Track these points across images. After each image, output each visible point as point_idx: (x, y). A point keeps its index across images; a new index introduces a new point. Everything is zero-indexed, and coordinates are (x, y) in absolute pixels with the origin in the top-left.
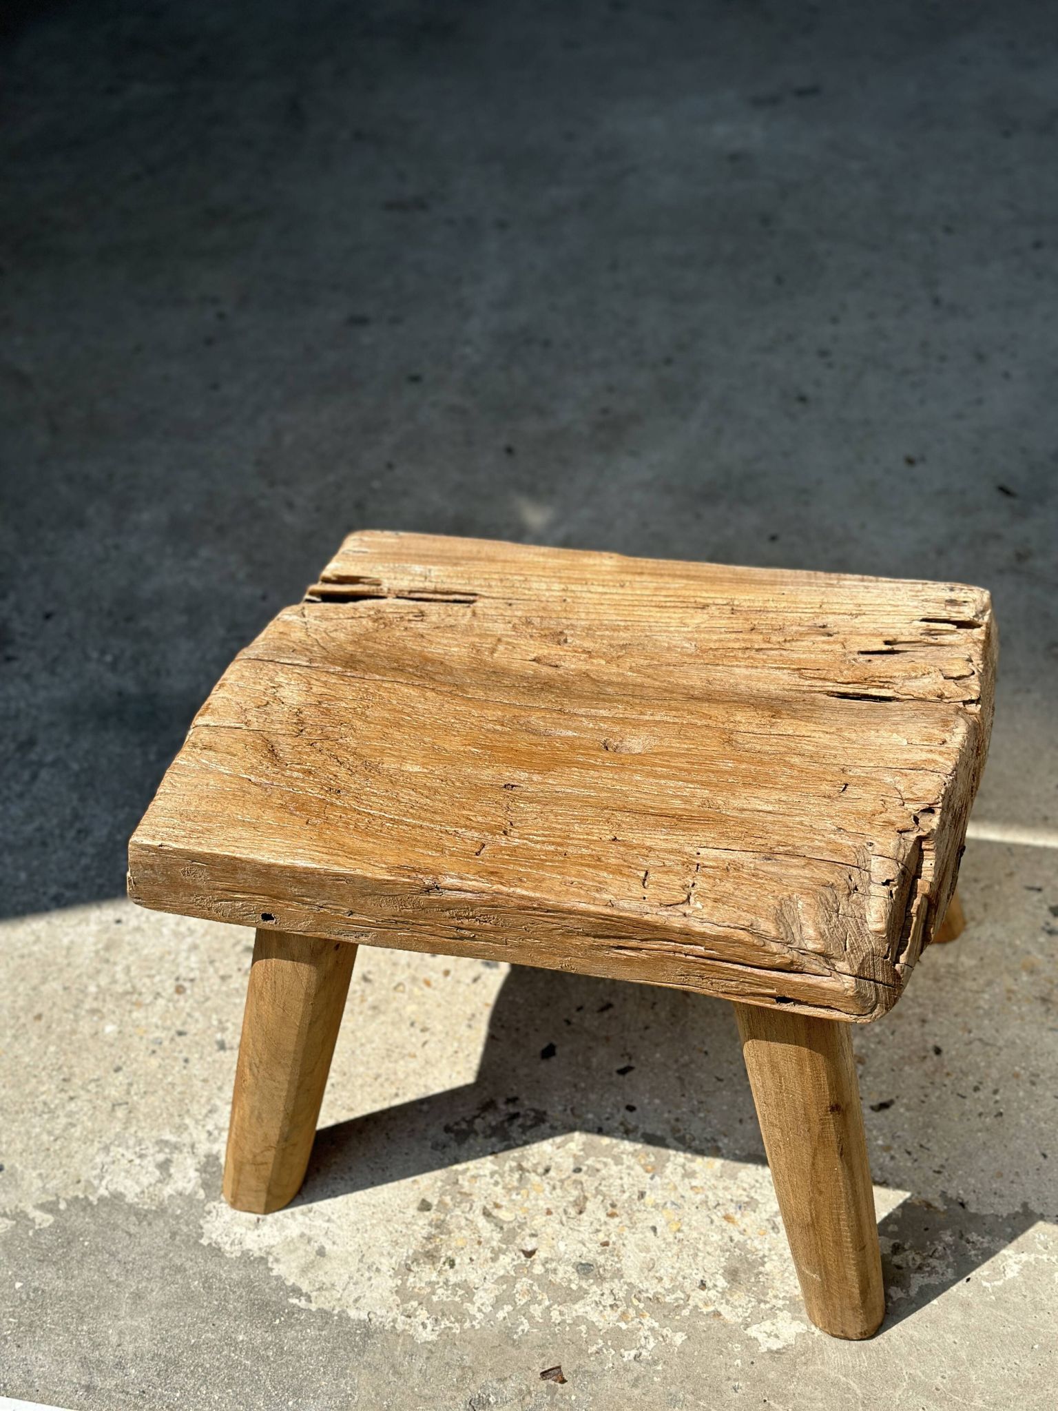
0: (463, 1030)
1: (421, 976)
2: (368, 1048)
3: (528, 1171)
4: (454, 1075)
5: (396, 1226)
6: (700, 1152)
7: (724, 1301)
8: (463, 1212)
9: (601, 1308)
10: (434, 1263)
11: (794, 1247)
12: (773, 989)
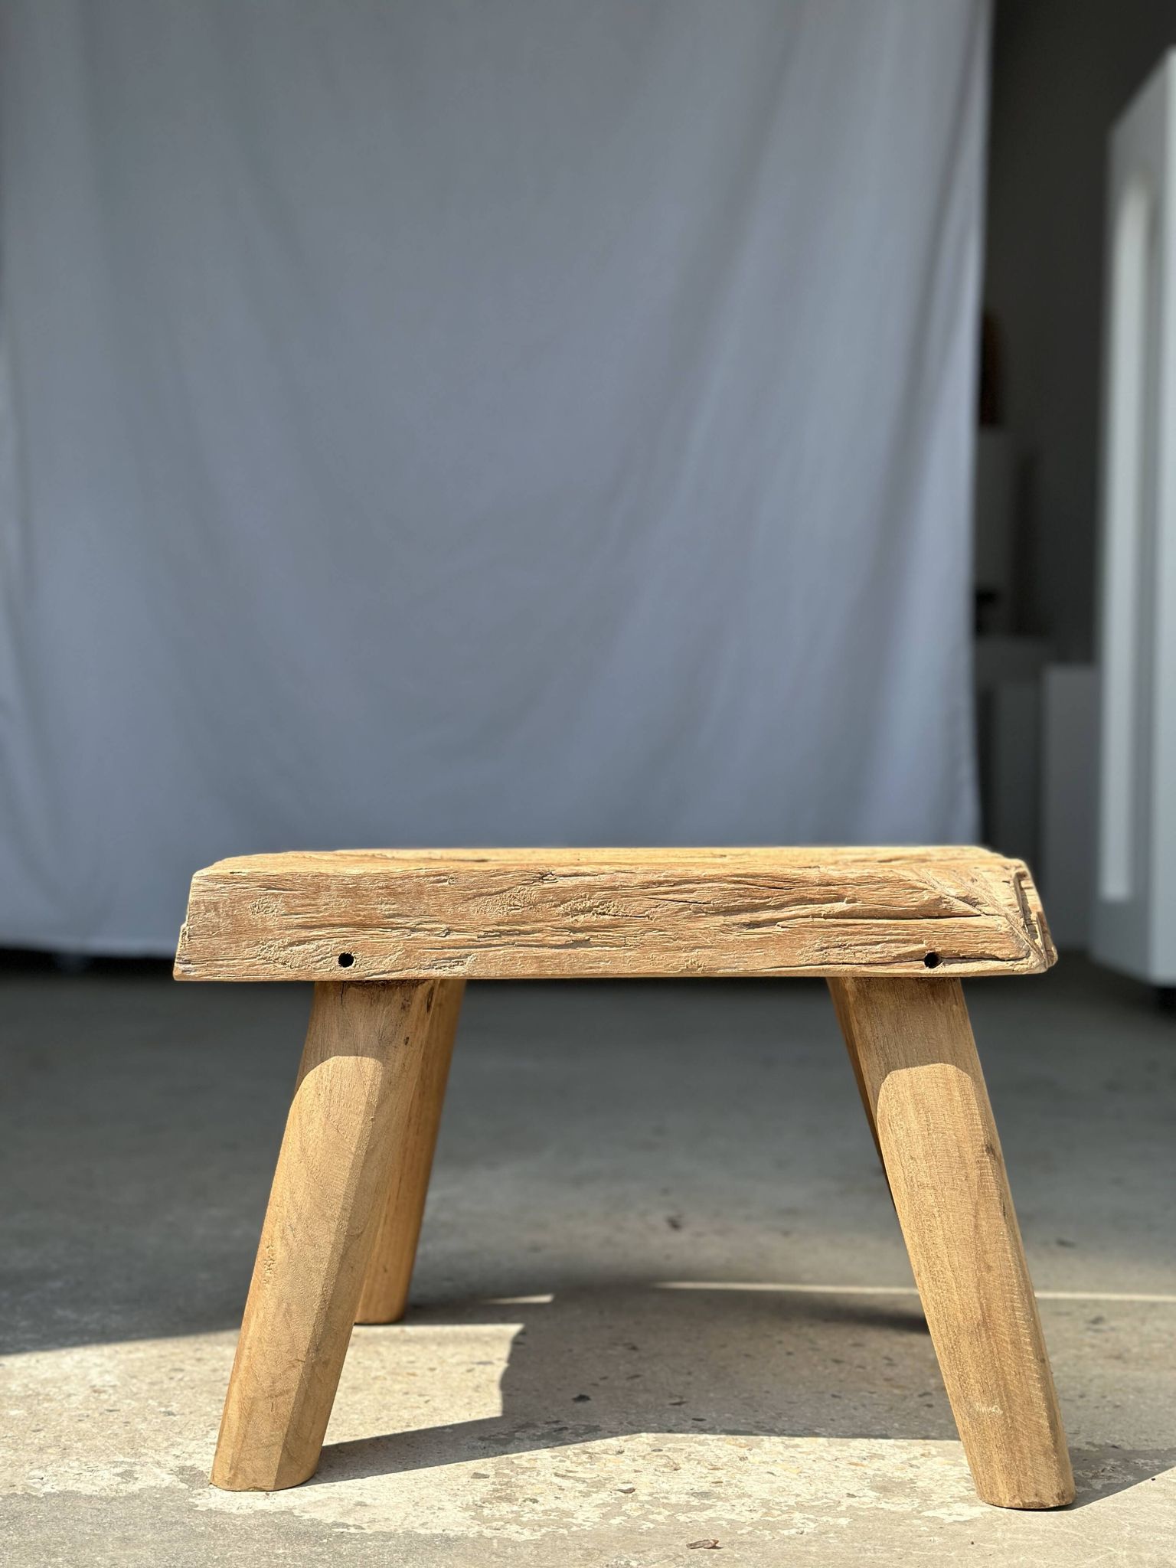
0: (471, 1393)
1: (402, 1371)
3: (597, 1454)
5: (450, 1487)
7: (882, 1502)
8: (530, 1476)
9: (737, 1512)
11: (962, 1379)
12: (922, 943)
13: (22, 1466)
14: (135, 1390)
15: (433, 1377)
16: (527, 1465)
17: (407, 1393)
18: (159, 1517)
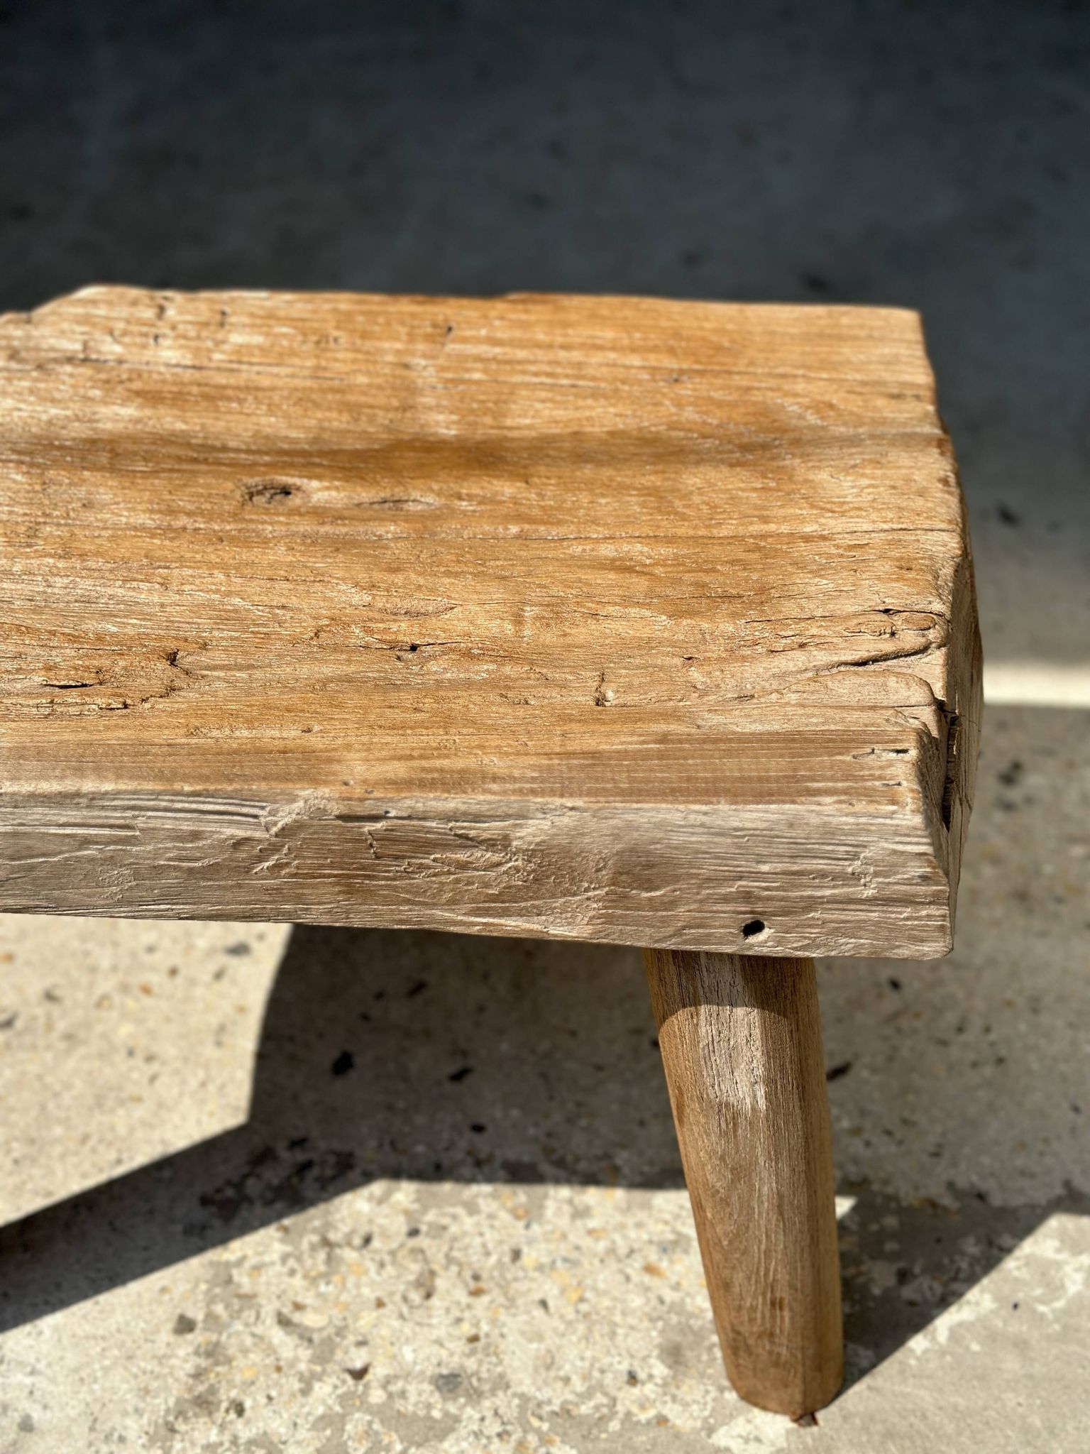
0: (210, 1051)
1: (135, 980)
2: (67, 1099)
3: (339, 1246)
4: (205, 1119)
5: (142, 1364)
6: (590, 1179)
7: (668, 1398)
8: (247, 1325)
9: (484, 1441)
10: (210, 1414)
15: (171, 996)
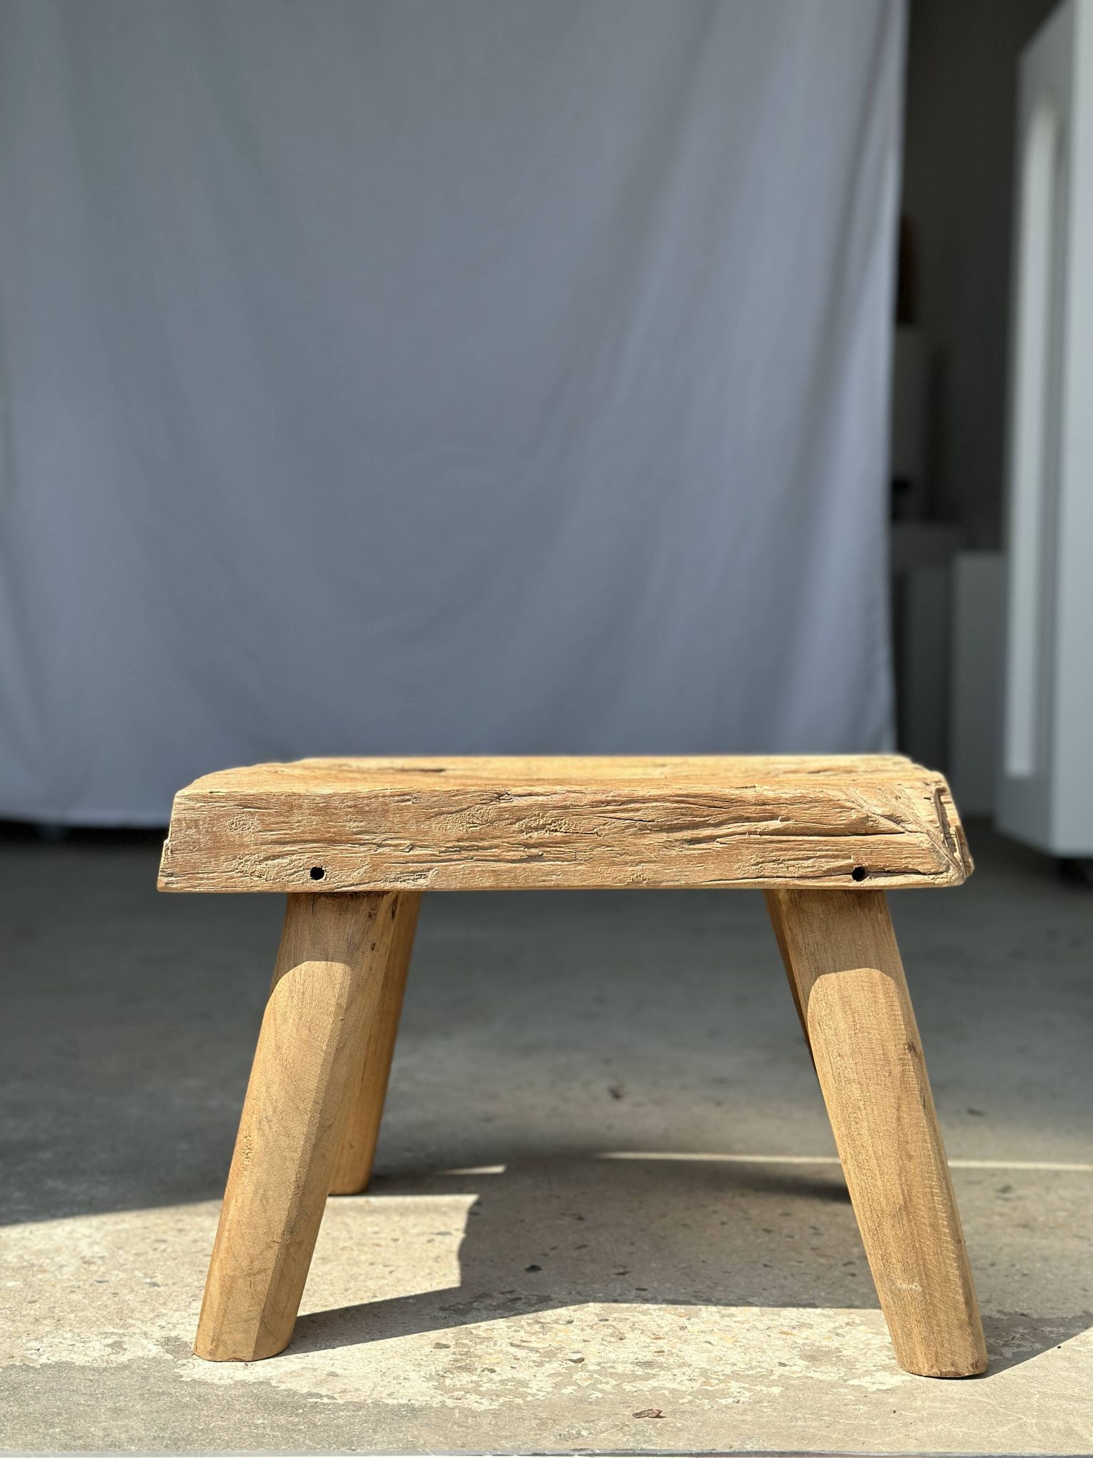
0: (431, 1264)
1: (368, 1242)
3: (549, 1323)
5: (414, 1357)
7: (810, 1370)
8: (488, 1346)
9: (678, 1381)
11: (885, 1258)
12: (850, 858)
13: (19, 1337)
14: (122, 1261)
15: (396, 1247)
16: (483, 1335)
17: (372, 1264)
18: (148, 1387)
